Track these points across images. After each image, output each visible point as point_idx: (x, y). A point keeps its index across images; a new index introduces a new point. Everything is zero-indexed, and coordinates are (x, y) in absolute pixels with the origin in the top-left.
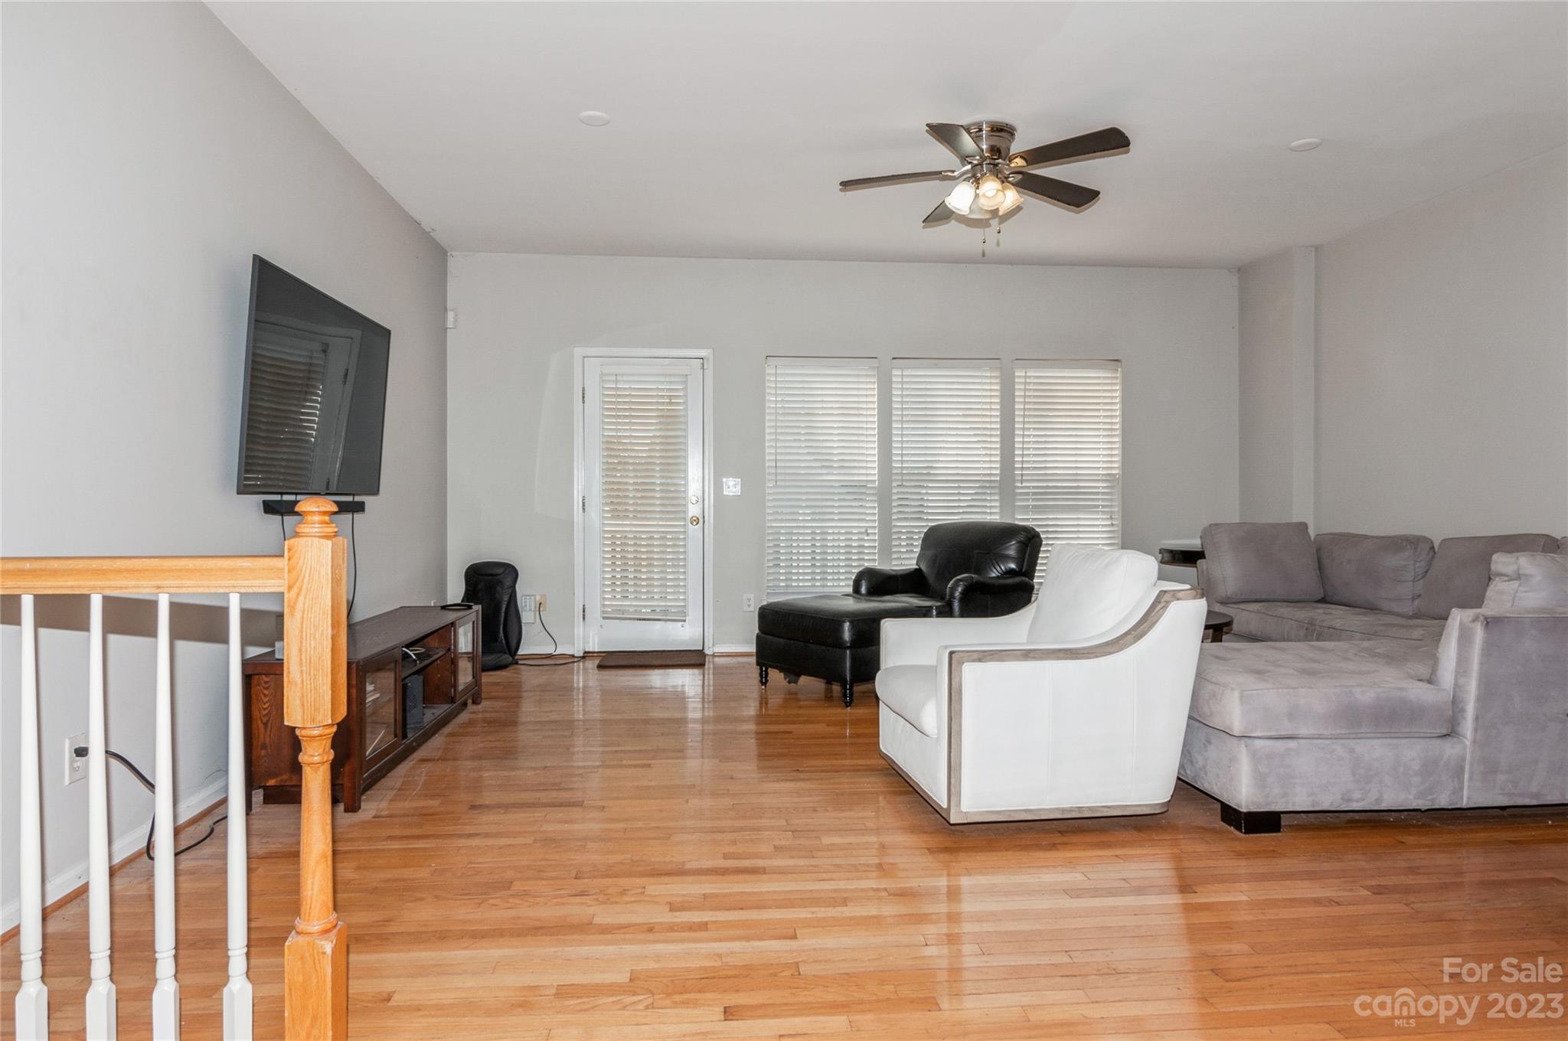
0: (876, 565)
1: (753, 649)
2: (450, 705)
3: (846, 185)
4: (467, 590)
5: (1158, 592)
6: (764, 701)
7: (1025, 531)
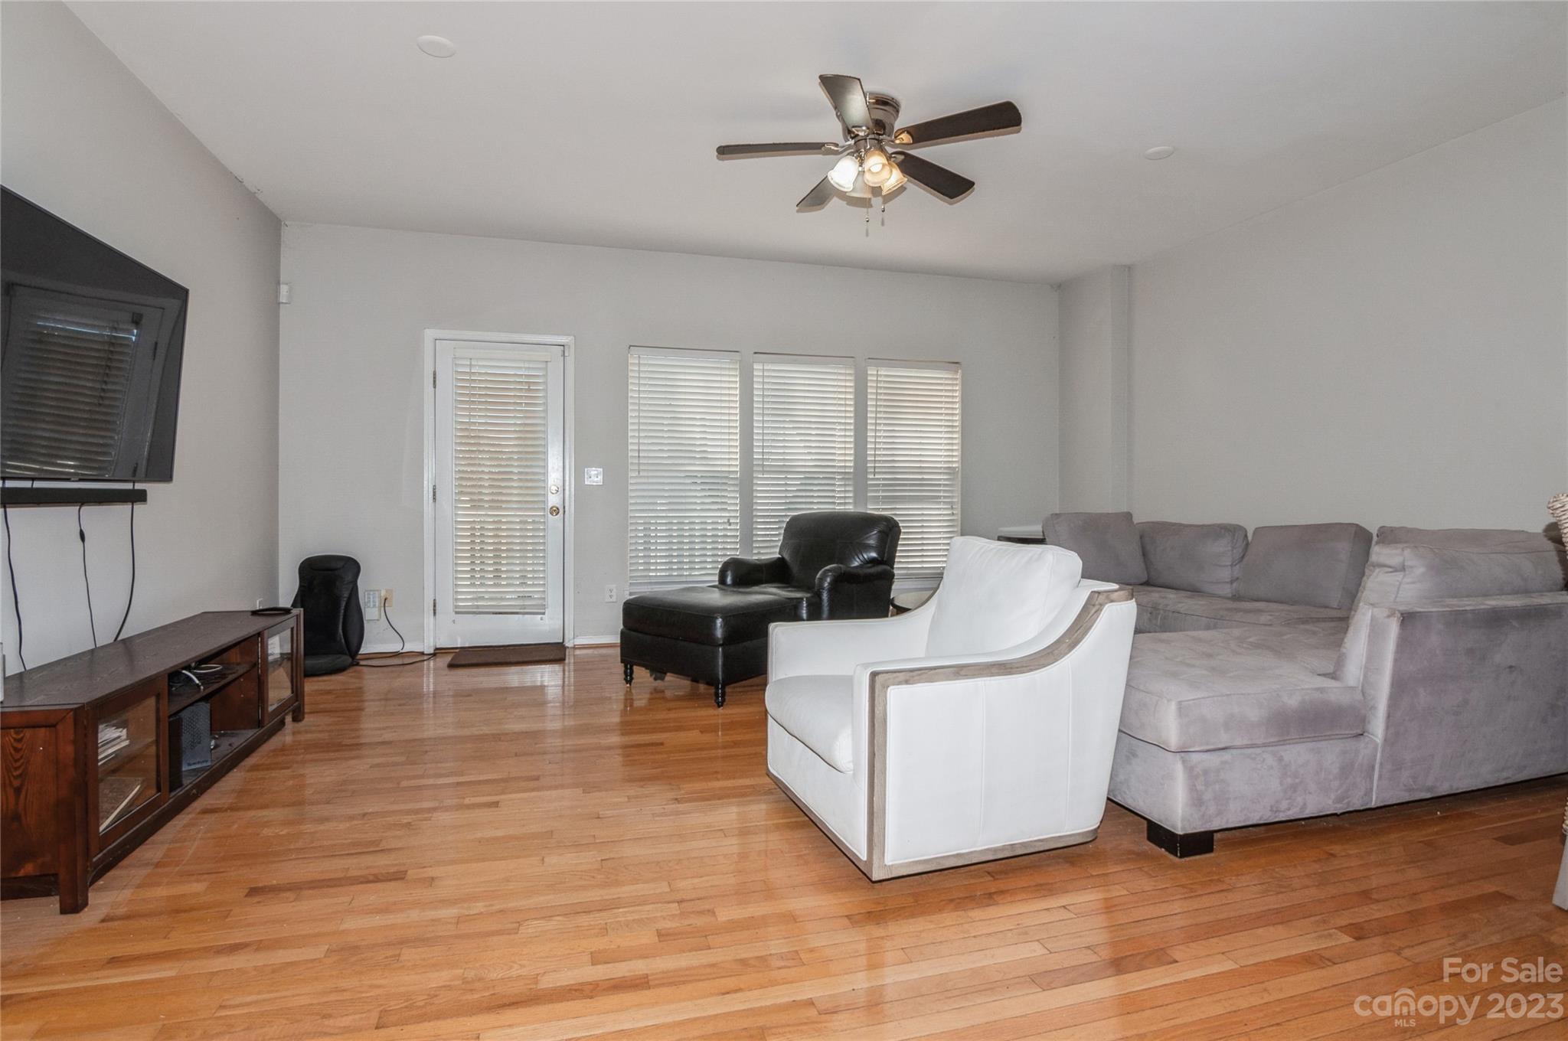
0: (738, 554)
1: (617, 640)
2: (255, 731)
3: (725, 151)
4: (301, 586)
5: (1089, 594)
6: (629, 700)
7: (885, 521)
